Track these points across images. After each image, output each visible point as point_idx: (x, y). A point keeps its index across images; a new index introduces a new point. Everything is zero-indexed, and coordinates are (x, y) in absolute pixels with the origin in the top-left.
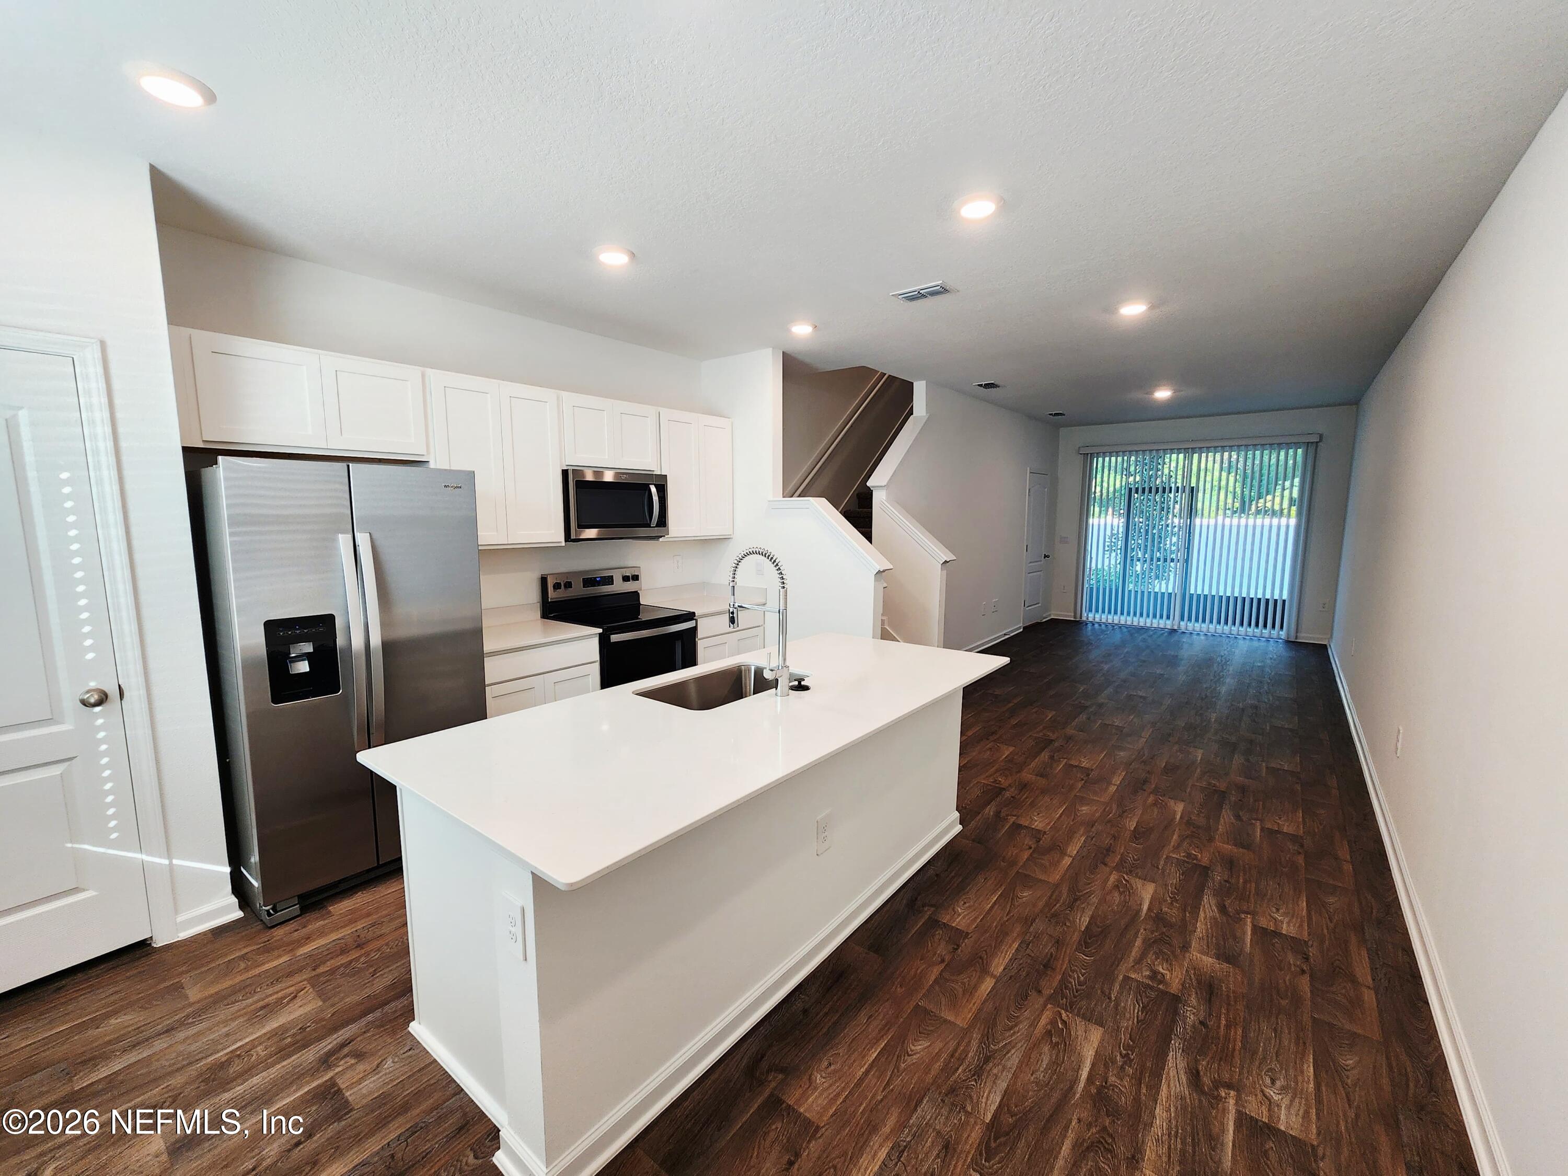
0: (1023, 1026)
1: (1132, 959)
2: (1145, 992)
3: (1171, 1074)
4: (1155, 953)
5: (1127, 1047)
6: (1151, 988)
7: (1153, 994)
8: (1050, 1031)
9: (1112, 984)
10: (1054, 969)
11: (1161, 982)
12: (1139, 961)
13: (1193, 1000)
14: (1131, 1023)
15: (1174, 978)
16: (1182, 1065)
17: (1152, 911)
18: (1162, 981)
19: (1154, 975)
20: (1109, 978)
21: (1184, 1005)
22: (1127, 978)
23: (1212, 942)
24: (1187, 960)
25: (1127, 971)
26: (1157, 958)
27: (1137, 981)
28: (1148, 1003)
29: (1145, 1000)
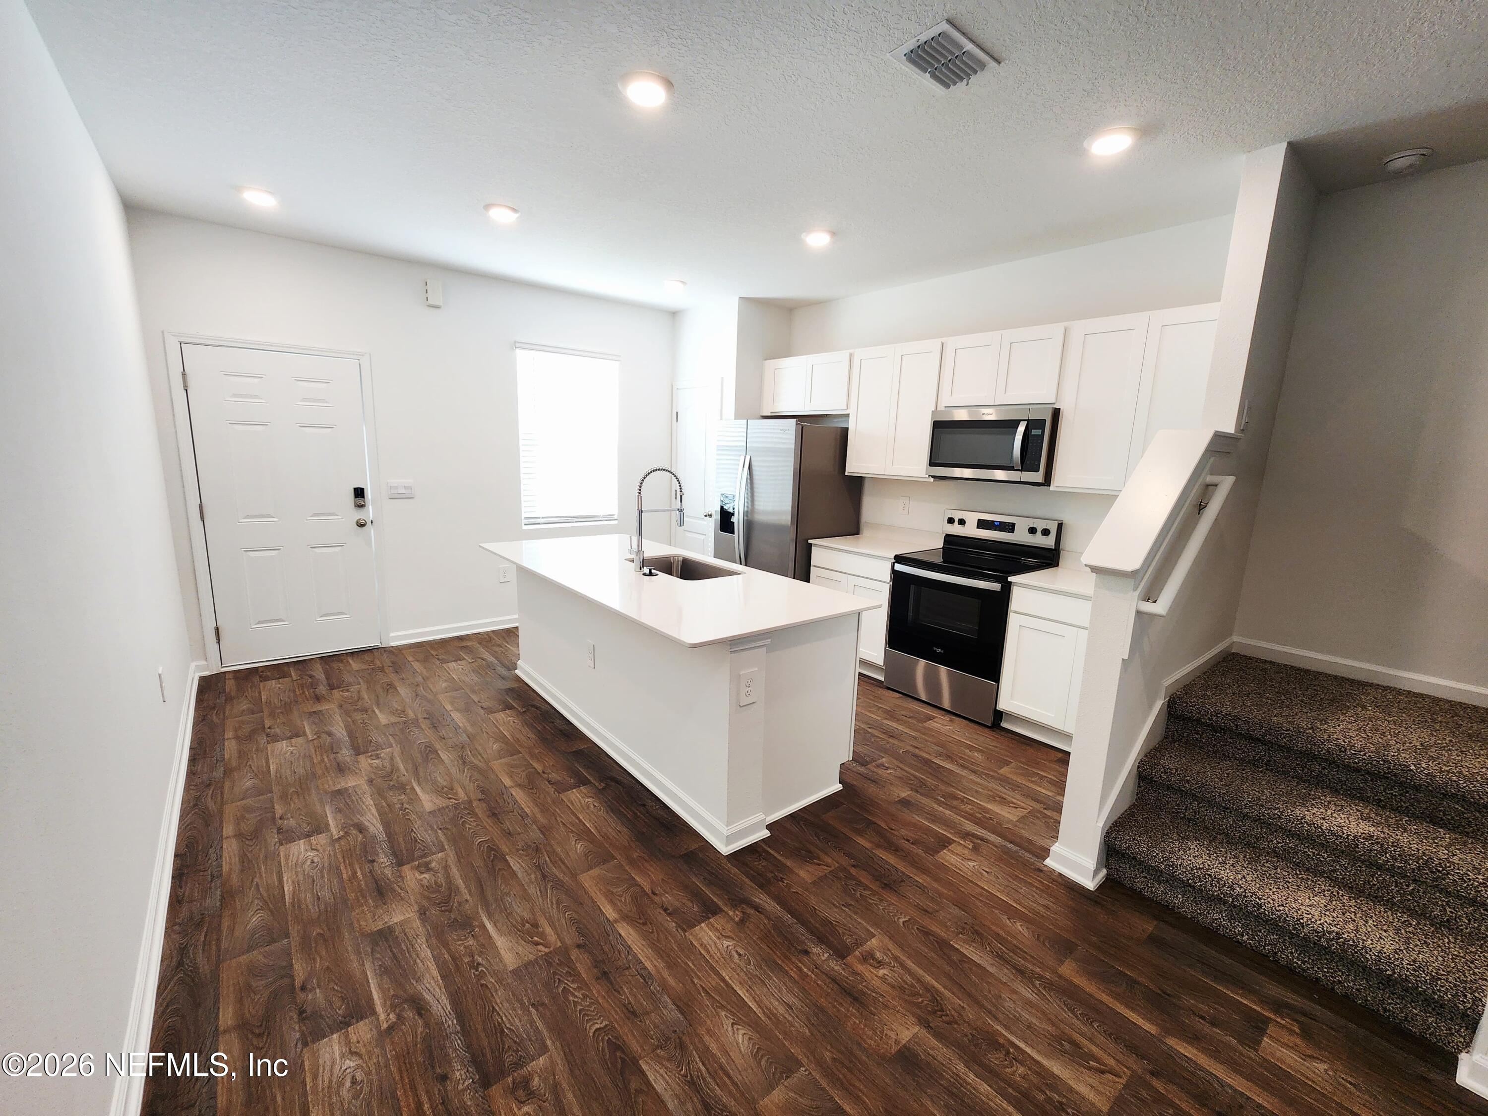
0: (467, 782)
1: (452, 866)
2: (423, 850)
3: (375, 820)
4: (441, 886)
5: (408, 814)
6: (422, 857)
7: (417, 854)
8: (452, 790)
9: (447, 838)
10: (488, 817)
11: (419, 866)
12: (446, 868)
13: (388, 872)
14: (416, 827)
15: (412, 878)
16: (372, 829)
17: (479, 927)
18: (418, 868)
19: (427, 868)
20: (453, 841)
21: (392, 863)
22: (443, 849)
23: (404, 941)
24: (413, 903)
25: (447, 856)
26: (436, 883)
27: (434, 854)
28: (416, 846)
29: (418, 846)
